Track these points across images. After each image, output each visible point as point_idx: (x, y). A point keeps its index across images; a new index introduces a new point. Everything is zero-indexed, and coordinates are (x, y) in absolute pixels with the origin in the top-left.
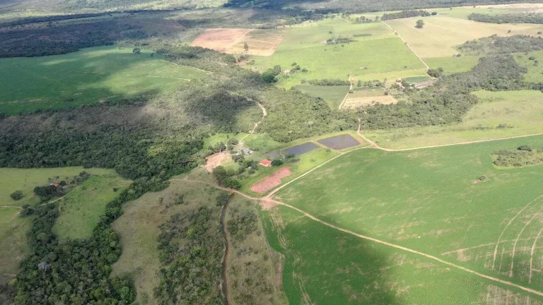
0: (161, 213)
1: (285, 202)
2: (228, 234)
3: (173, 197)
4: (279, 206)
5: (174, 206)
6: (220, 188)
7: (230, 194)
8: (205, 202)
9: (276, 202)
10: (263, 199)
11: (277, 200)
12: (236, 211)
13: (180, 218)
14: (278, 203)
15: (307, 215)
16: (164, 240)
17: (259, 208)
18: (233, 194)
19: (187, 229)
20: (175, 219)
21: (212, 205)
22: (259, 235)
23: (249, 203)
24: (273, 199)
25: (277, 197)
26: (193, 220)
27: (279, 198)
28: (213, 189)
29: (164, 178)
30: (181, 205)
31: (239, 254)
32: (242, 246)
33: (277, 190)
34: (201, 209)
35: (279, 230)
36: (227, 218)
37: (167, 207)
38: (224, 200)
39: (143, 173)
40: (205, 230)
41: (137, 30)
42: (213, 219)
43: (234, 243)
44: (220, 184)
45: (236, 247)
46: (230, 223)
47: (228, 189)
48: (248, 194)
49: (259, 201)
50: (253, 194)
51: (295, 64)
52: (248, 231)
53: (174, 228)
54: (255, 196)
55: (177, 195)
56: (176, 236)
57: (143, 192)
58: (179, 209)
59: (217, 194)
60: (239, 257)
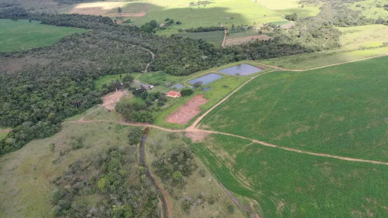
0: (54, 162)
1: (218, 130)
2: (158, 180)
3: (68, 141)
4: (212, 135)
5: (72, 152)
6: (127, 124)
7: (143, 129)
8: (114, 143)
9: (206, 131)
10: (188, 130)
11: (207, 129)
12: (159, 148)
13: (83, 166)
14: (210, 132)
15: (255, 141)
16: (61, 202)
17: (189, 141)
18: (147, 129)
19: (95, 180)
20: (75, 168)
21: (124, 144)
22: (203, 176)
23: (172, 137)
24: (200, 128)
25: (204, 126)
26: (103, 167)
27: (207, 127)
28: (119, 127)
29: (53, 122)
30: (79, 151)
31: (186, 207)
32: (185, 194)
33: (200, 118)
34: (110, 150)
35: (228, 165)
36: (150, 158)
37: (62, 154)
38: (136, 138)
39: (26, 118)
40: (124, 177)
42: (131, 162)
43: (171, 193)
44: (128, 119)
45: (176, 198)
46: (155, 164)
47: (138, 125)
48: (165, 126)
49: (185, 133)
50: (172, 126)
51: (168, 19)
52: (187, 172)
53: (76, 181)
54: (177, 128)
55: (73, 138)
56: (80, 192)
57: (27, 140)
58: (78, 155)
59: (126, 131)
60: (188, 213)
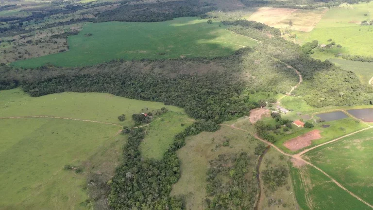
0: (212, 150)
1: (314, 163)
2: (262, 182)
3: (222, 139)
4: (308, 166)
5: (222, 147)
6: (259, 139)
7: (266, 146)
8: (246, 149)
9: (305, 162)
10: (295, 156)
11: (307, 160)
12: (270, 162)
13: (226, 158)
14: (308, 163)
15: (334, 181)
16: (211, 175)
17: (291, 164)
18: (269, 147)
19: (229, 169)
20: (221, 158)
21: (251, 152)
22: (288, 190)
23: (282, 158)
24: (303, 158)
25: (306, 157)
26: (236, 162)
27: (308, 158)
28: (253, 139)
29: (217, 122)
30: (227, 147)
31: (270, 203)
32: (273, 196)
33: (307, 150)
34: (242, 154)
35: (307, 190)
36: (262, 167)
37: (217, 147)
38: (262, 150)
39: (203, 115)
40: (243, 174)
41: (211, 6)
42: (251, 165)
43: (265, 192)
44: (259, 134)
45: (267, 196)
46: (265, 172)
47: (265, 141)
48: (281, 148)
49: (291, 158)
50: (286, 150)
51: (331, 40)
52: (279, 184)
53: (220, 166)
54: (288, 153)
55: (225, 137)
56: (220, 173)
57: (201, 131)
58: (224, 150)
59: (256, 144)
60: (269, 206)
